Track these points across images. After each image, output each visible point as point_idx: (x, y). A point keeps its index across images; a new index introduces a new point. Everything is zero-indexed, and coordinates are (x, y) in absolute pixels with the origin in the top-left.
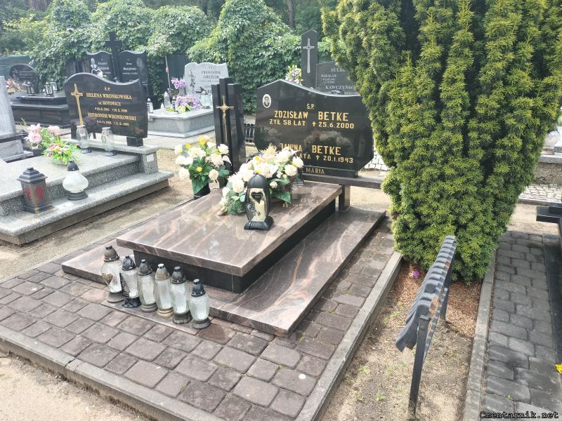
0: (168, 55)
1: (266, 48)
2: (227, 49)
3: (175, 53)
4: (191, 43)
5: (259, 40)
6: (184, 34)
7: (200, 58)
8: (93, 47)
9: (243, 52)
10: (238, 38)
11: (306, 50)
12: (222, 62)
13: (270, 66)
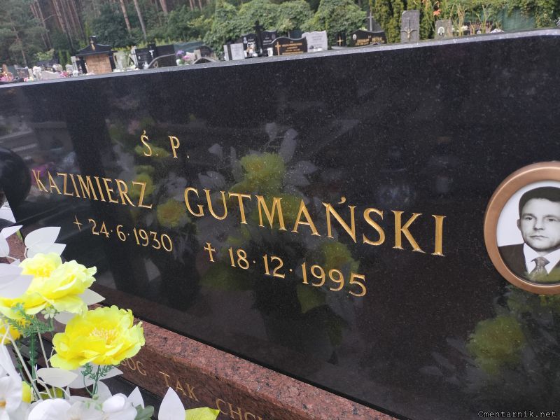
0: (290, 30)
1: (347, 20)
2: (324, 23)
3: (294, 29)
4: (302, 22)
5: (343, 16)
6: (298, 17)
7: (309, 30)
8: (243, 31)
9: (334, 24)
10: (331, 16)
11: (369, 19)
12: (322, 30)
13: (350, 30)
